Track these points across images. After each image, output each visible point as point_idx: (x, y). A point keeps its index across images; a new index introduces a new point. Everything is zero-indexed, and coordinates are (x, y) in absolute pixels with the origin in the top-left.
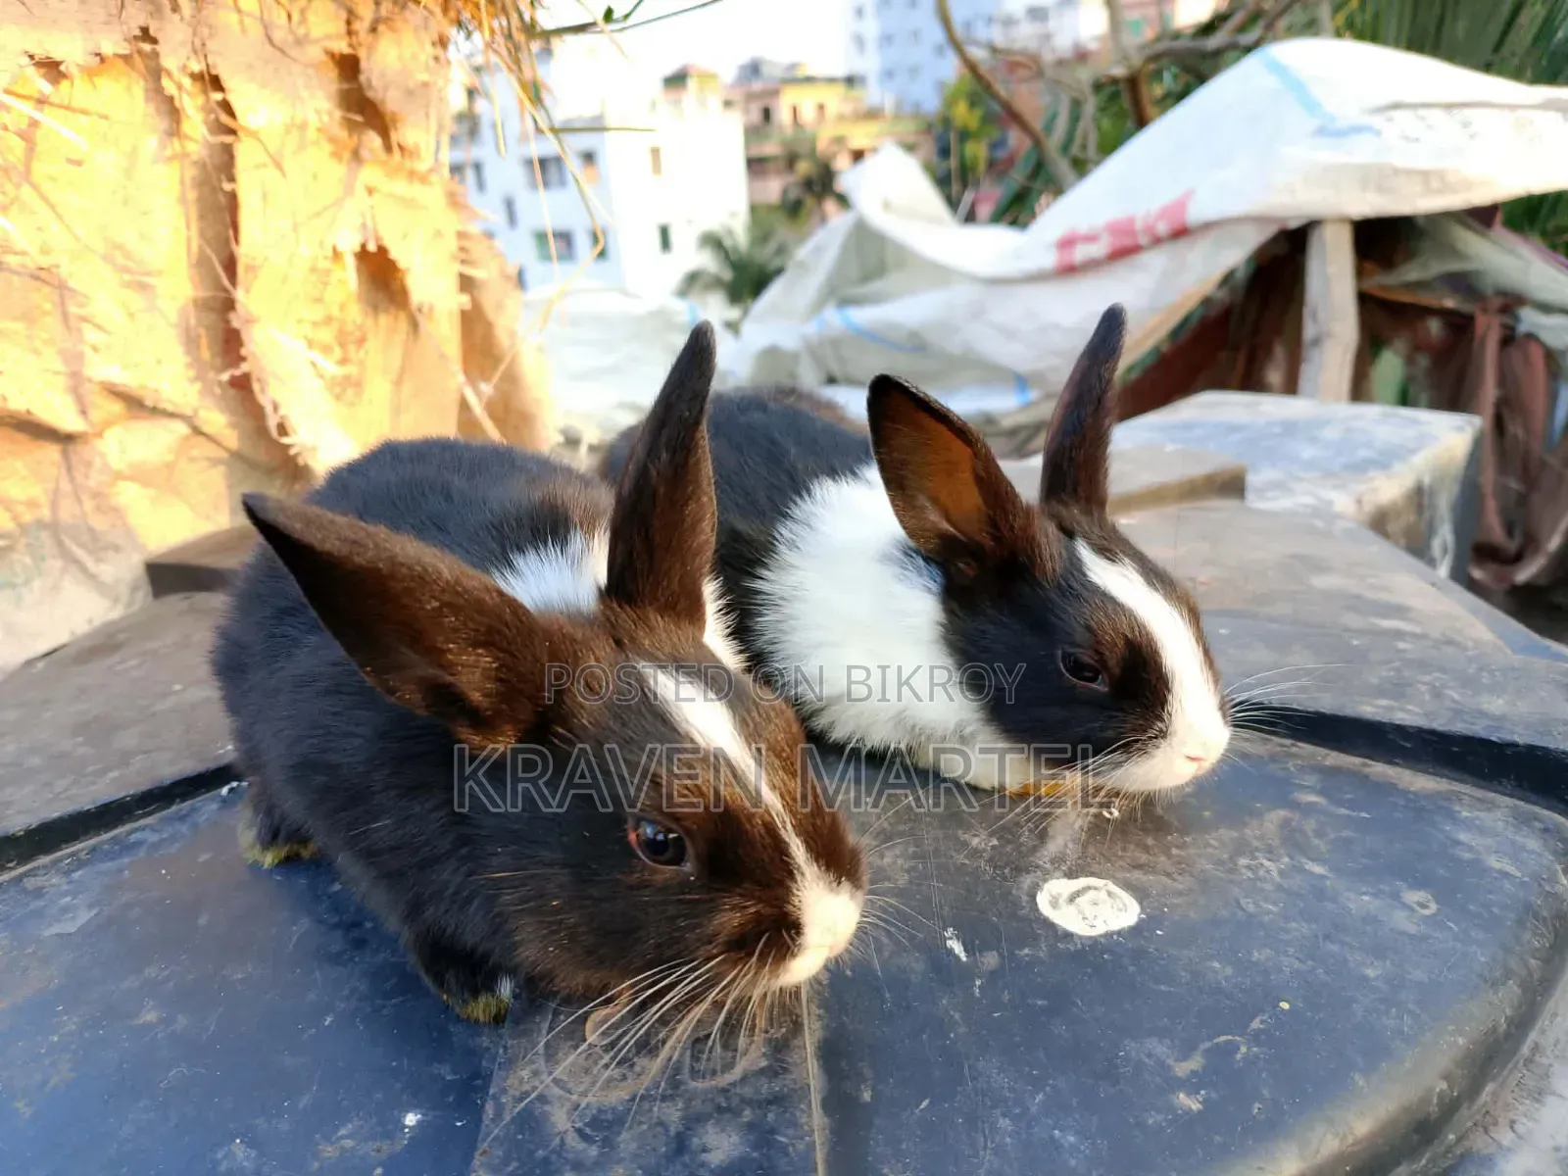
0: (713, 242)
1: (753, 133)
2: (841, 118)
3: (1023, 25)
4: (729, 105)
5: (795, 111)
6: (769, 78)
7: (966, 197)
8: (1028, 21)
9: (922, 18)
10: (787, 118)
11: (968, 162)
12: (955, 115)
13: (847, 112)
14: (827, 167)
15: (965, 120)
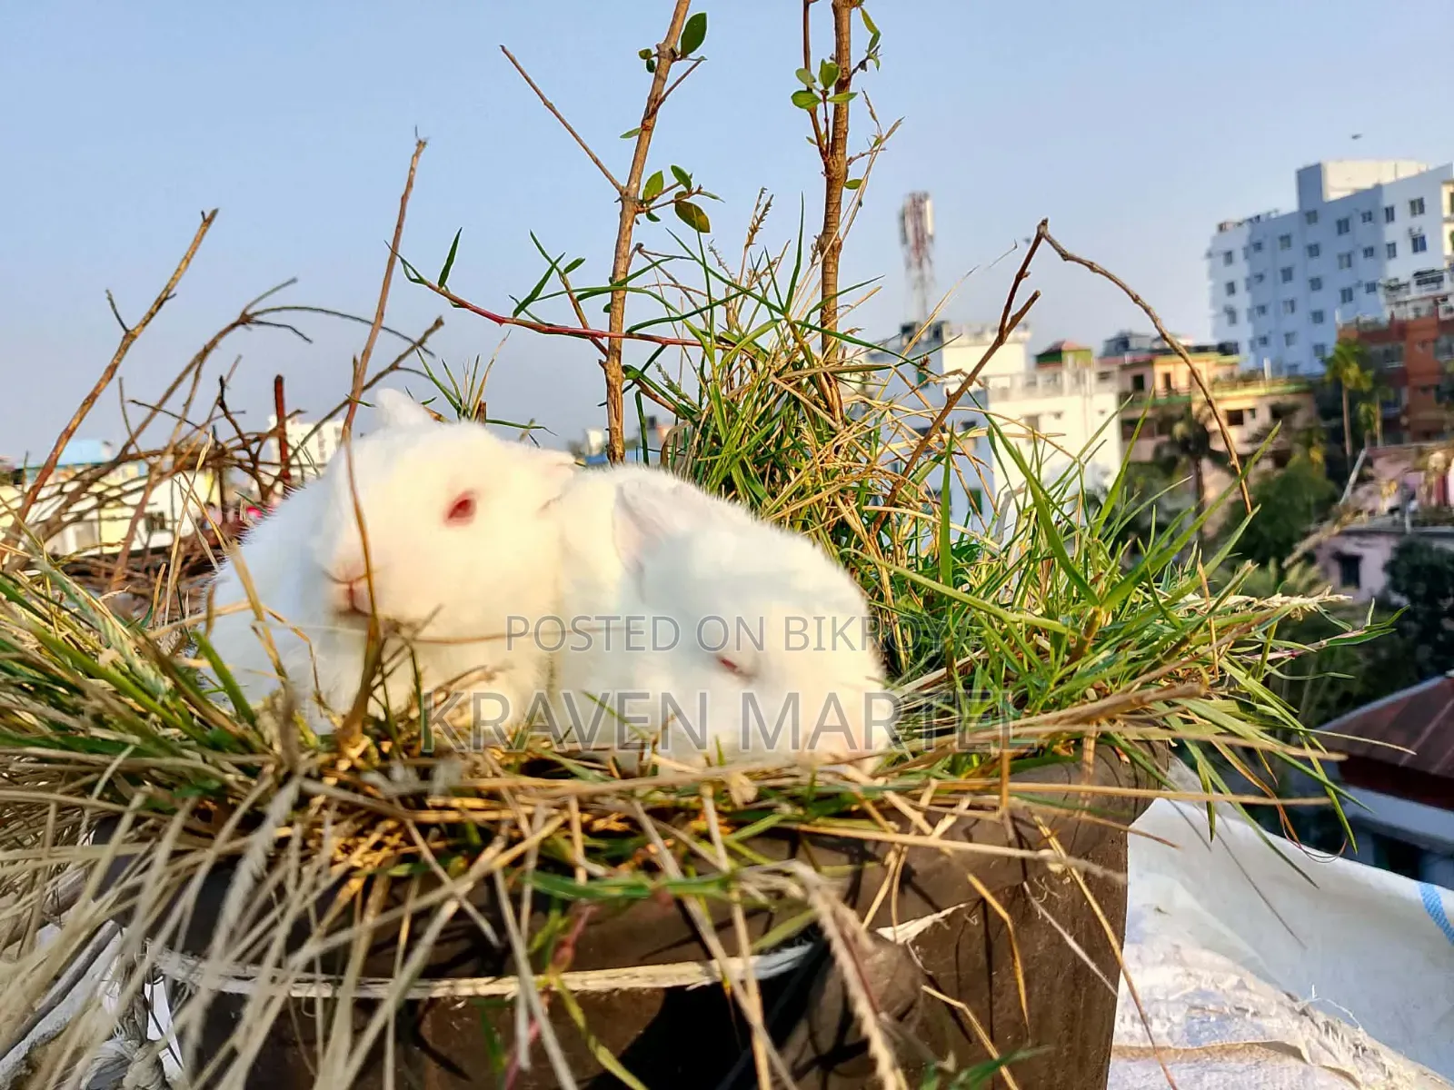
0: (1090, 500)
1: (1125, 399)
2: (1217, 382)
3: (1413, 287)
4: (1104, 377)
5: (1167, 377)
6: (1139, 350)
7: (1363, 454)
8: (1419, 283)
9: (1296, 289)
10: (1159, 384)
11: (1364, 421)
12: (1348, 378)
13: (1221, 377)
14: (1203, 427)
15: (1357, 381)
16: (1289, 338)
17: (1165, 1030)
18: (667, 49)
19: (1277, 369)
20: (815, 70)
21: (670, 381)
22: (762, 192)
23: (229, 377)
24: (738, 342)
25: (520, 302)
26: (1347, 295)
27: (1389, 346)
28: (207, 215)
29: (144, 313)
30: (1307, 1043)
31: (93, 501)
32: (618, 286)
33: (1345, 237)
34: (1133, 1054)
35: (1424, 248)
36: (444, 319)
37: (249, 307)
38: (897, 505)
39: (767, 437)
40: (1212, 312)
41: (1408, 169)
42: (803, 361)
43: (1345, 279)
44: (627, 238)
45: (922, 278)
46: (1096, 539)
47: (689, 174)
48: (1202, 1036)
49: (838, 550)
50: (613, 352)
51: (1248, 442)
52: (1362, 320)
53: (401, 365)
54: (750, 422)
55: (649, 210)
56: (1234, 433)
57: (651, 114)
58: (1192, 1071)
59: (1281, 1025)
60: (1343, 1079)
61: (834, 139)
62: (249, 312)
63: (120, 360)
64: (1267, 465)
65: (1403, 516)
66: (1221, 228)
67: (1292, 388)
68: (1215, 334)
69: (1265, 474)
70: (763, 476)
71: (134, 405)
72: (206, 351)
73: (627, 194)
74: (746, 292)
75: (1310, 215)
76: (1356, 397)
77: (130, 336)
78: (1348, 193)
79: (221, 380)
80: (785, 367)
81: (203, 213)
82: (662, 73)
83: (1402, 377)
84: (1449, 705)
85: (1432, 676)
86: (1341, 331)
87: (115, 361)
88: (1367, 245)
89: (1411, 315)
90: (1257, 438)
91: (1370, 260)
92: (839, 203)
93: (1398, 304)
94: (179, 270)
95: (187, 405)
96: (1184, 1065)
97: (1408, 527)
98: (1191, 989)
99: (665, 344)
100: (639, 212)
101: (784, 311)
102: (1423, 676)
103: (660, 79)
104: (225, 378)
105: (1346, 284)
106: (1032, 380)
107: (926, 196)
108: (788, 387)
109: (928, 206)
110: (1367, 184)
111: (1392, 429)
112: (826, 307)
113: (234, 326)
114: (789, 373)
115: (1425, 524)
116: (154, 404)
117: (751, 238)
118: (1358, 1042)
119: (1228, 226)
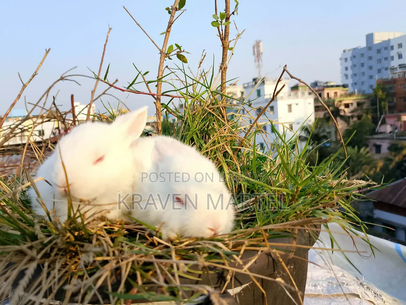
0: (305, 129)
1: (316, 100)
2: (341, 96)
3: (398, 69)
4: (310, 94)
5: (328, 94)
6: (320, 86)
7: (383, 116)
8: (400, 68)
9: (365, 69)
10: (326, 96)
11: (383, 107)
12: (379, 94)
13: (343, 94)
14: (338, 108)
15: (381, 96)
16: (363, 83)
17: (321, 289)
18: (174, 7)
19: (359, 91)
20: (219, 15)
21: (176, 108)
22: (204, 51)
23: (56, 96)
24: (196, 97)
25: (130, 84)
26: (379, 71)
27: (391, 86)
28: (47, 50)
29: (29, 79)
30: (361, 293)
31: (20, 131)
32: (159, 80)
33: (379, 54)
34: (312, 296)
35: (402, 58)
36: (118, 80)
37: (63, 75)
38: (242, 147)
39: (205, 125)
40: (341, 75)
41: (398, 35)
42: (215, 103)
43: (379, 66)
44: (162, 65)
45: (259, 65)
46: (301, 159)
47: (180, 46)
48: (331, 291)
49: (225, 160)
50: (158, 99)
51: (350, 112)
52: (383, 78)
53: (106, 93)
54: (199, 121)
55: (169, 57)
56: (347, 110)
57: (169, 27)
58: (329, 301)
59: (355, 288)
60: (371, 303)
61: (225, 35)
62: (63, 76)
63: (22, 93)
64: (355, 119)
65: (393, 134)
66: (344, 51)
67: (363, 97)
68: (342, 81)
69: (355, 122)
70: (203, 137)
71: (29, 104)
72: (50, 88)
73: (162, 51)
74: (198, 82)
75: (369, 47)
76: (381, 100)
77: (25, 86)
78: (381, 41)
79: (54, 97)
80: (210, 104)
81: (46, 50)
82: (173, 15)
83: (394, 95)
84: (405, 187)
85: (400, 179)
86: (377, 81)
87: (20, 93)
88: (385, 56)
89: (397, 77)
90: (352, 112)
91: (386, 61)
92: (226, 55)
93: (394, 74)
94: (39, 66)
95: (44, 104)
96: (326, 300)
97: (395, 137)
98: (329, 277)
99: (173, 97)
100: (166, 57)
101: (209, 88)
102: (397, 179)
103: (172, 16)
104: (55, 97)
105: (379, 68)
106: (290, 94)
107: (260, 41)
108: (210, 111)
109: (261, 44)
110: (386, 39)
111: (391, 109)
112: (222, 86)
113: (59, 80)
114: (211, 106)
115: (399, 136)
116: (35, 103)
117: (200, 65)
118: (376, 292)
119: (346, 51)
